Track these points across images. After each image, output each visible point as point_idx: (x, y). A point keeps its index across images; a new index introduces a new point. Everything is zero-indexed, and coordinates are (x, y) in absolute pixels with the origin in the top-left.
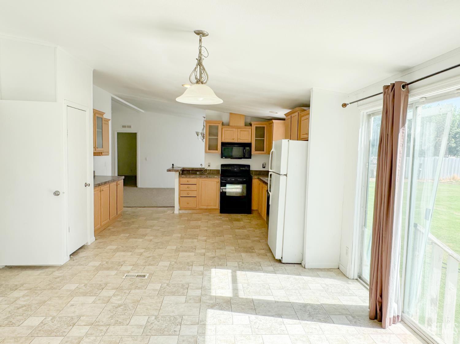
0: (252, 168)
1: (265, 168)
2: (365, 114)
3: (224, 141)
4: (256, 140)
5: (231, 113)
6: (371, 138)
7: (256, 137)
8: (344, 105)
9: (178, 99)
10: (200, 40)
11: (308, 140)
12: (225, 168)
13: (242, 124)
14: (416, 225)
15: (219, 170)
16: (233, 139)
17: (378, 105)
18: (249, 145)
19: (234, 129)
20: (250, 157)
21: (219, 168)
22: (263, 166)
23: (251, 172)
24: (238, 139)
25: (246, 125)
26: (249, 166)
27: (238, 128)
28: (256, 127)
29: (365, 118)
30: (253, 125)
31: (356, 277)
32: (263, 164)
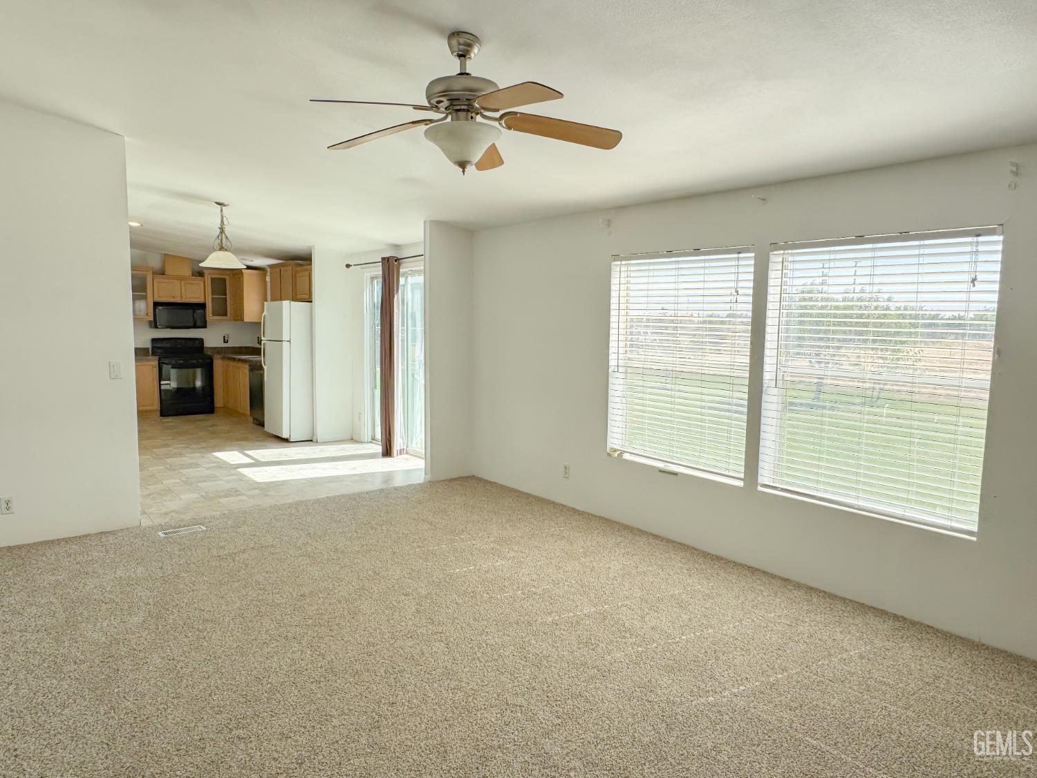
0: (208, 344)
1: (227, 342)
2: (369, 277)
3: (158, 300)
4: (213, 299)
5: (166, 255)
6: (376, 300)
7: (213, 294)
8: (348, 266)
9: (202, 265)
10: (222, 210)
11: (311, 302)
12: (159, 345)
13: (188, 273)
14: (413, 375)
15: (149, 349)
16: (174, 297)
17: (378, 271)
18: (202, 306)
19: (175, 281)
20: (204, 326)
21: (149, 345)
22: (224, 339)
23: (205, 350)
24: (181, 297)
25: (193, 275)
26: (201, 341)
27: (181, 279)
28: (212, 279)
29: (369, 281)
30: (206, 275)
31: (370, 440)
32: (224, 337)
